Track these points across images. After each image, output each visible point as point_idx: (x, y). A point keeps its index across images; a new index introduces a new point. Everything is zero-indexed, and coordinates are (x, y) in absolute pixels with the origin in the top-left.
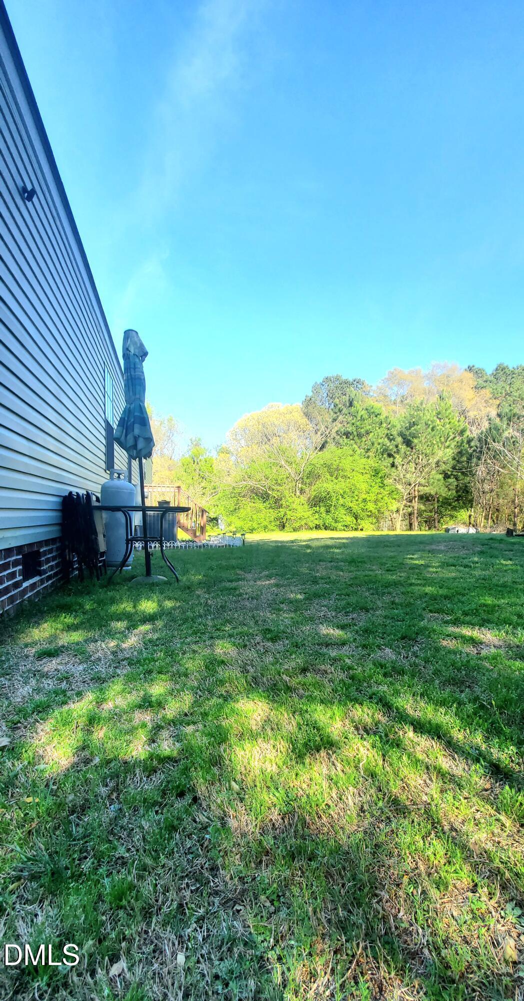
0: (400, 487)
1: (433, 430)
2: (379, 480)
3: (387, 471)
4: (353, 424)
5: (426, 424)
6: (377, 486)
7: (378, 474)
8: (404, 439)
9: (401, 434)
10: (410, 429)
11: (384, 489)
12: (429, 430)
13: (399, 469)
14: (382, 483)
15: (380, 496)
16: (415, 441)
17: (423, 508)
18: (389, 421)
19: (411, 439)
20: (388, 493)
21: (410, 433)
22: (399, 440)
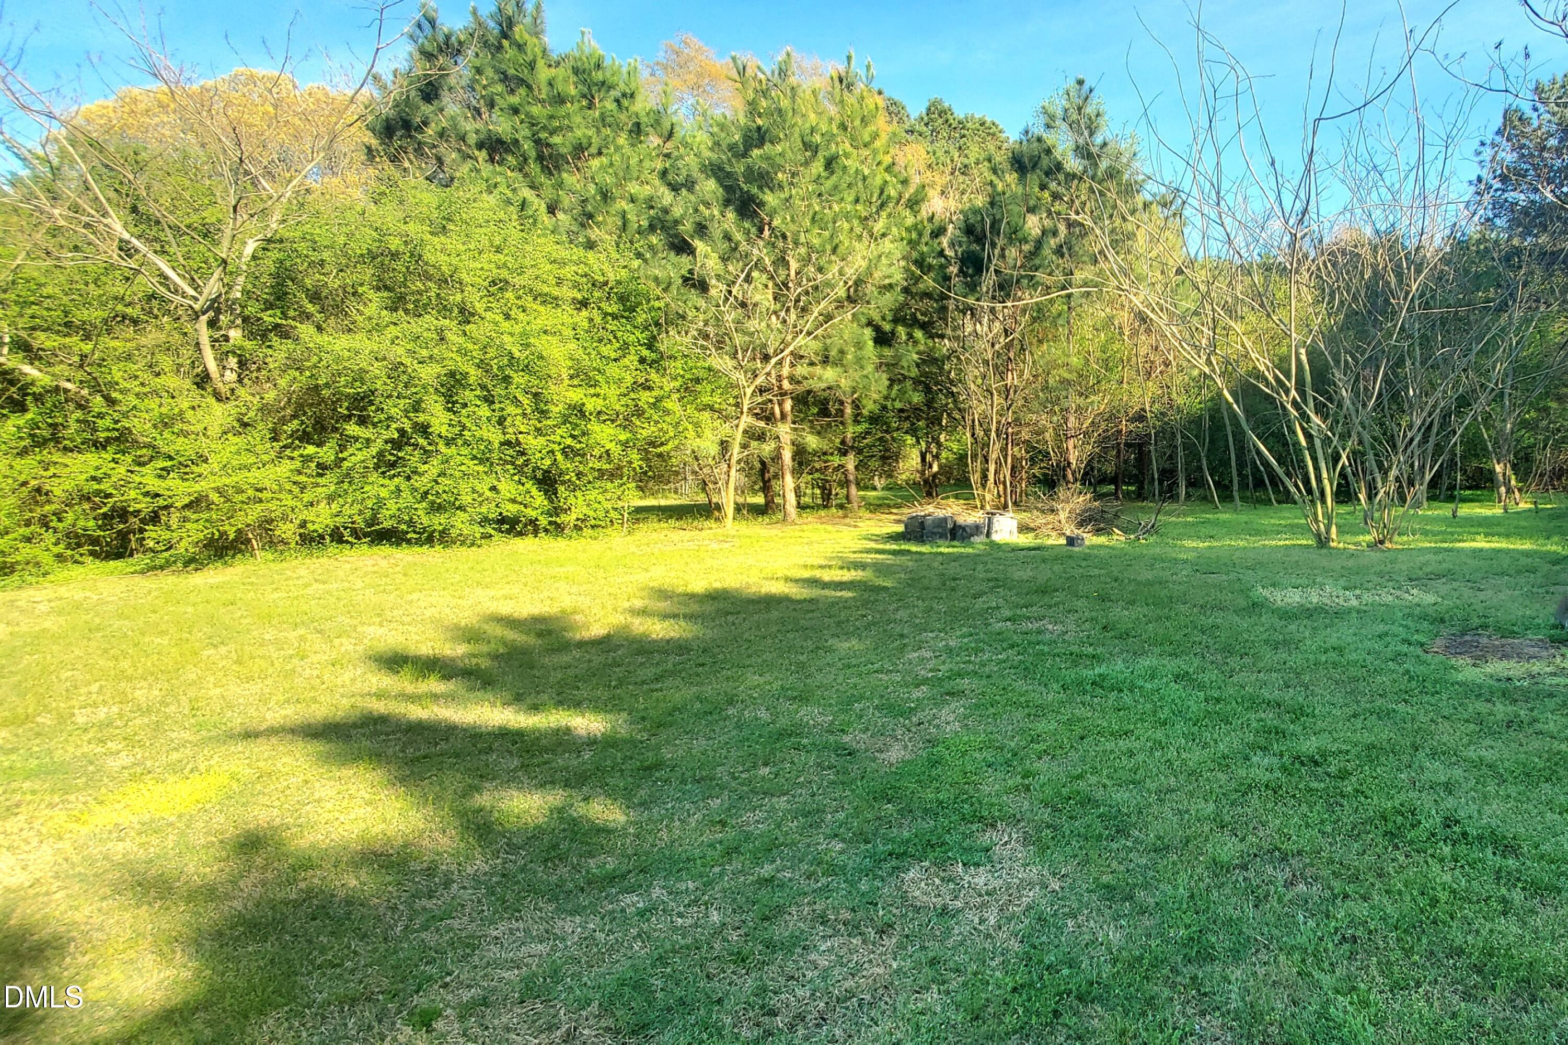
0: (722, 362)
1: (830, 164)
2: (643, 336)
3: (668, 301)
4: (515, 111)
5: (807, 146)
6: (631, 360)
7: (633, 310)
8: (728, 189)
9: (716, 171)
10: (745, 155)
11: (662, 371)
12: (817, 167)
13: (713, 292)
14: (650, 347)
15: (646, 397)
16: (770, 199)
17: (812, 442)
18: (667, 125)
19: (755, 190)
20: (677, 384)
21: (749, 168)
22: (710, 187)
